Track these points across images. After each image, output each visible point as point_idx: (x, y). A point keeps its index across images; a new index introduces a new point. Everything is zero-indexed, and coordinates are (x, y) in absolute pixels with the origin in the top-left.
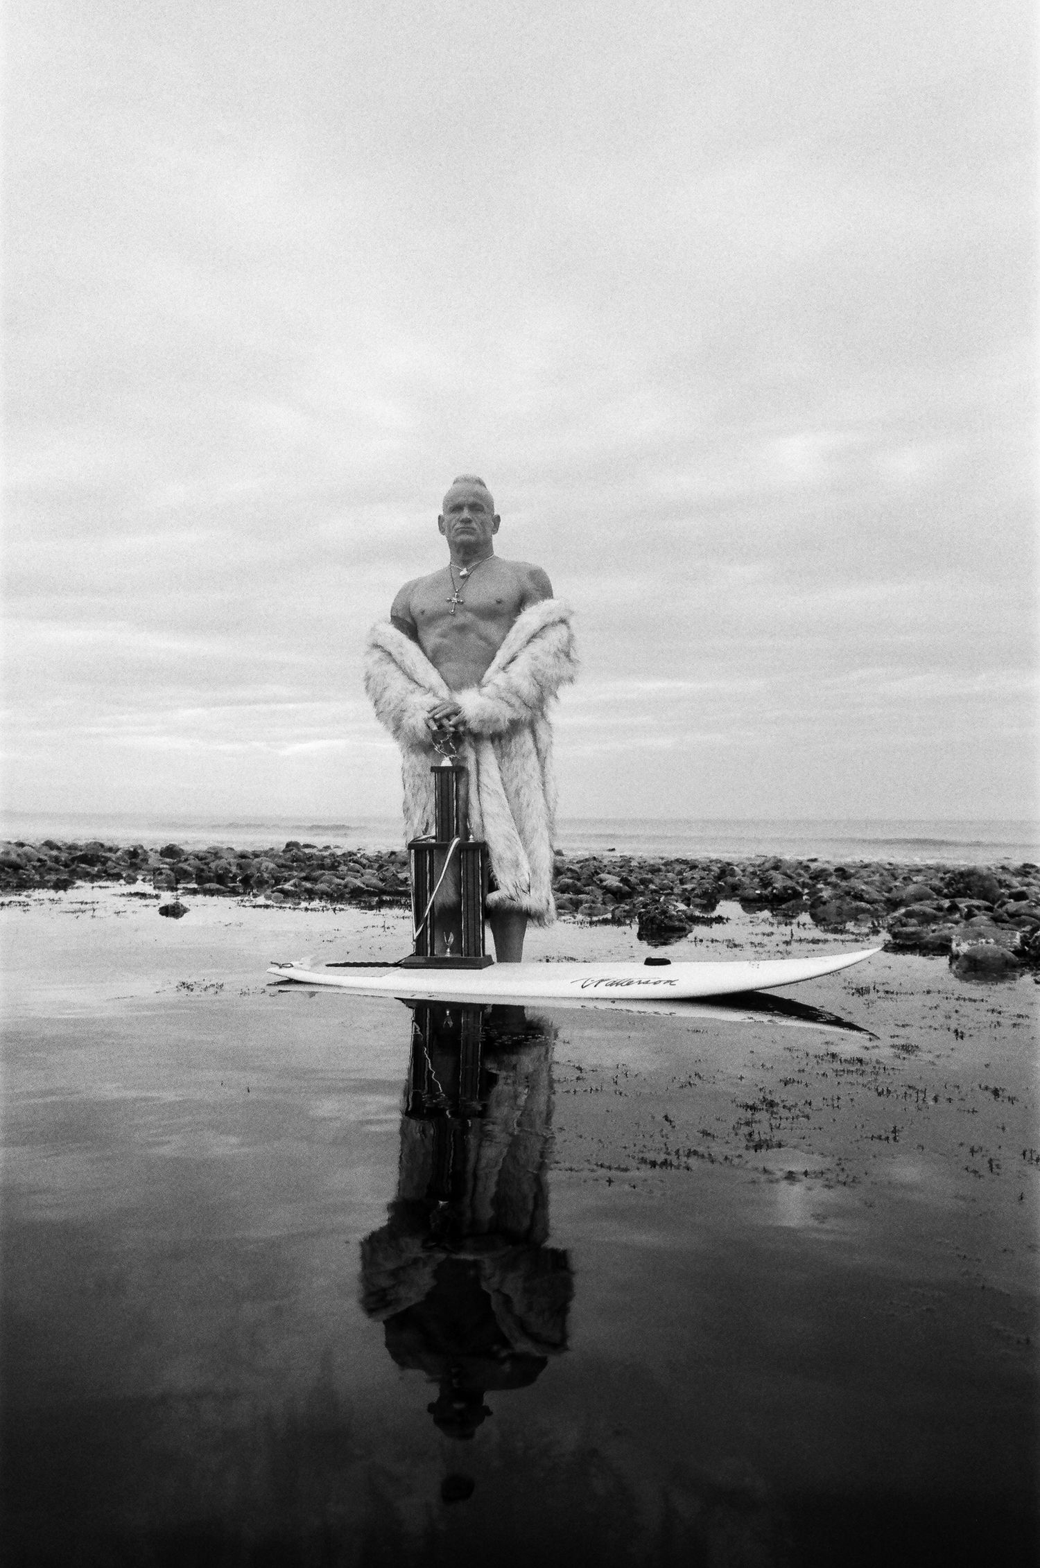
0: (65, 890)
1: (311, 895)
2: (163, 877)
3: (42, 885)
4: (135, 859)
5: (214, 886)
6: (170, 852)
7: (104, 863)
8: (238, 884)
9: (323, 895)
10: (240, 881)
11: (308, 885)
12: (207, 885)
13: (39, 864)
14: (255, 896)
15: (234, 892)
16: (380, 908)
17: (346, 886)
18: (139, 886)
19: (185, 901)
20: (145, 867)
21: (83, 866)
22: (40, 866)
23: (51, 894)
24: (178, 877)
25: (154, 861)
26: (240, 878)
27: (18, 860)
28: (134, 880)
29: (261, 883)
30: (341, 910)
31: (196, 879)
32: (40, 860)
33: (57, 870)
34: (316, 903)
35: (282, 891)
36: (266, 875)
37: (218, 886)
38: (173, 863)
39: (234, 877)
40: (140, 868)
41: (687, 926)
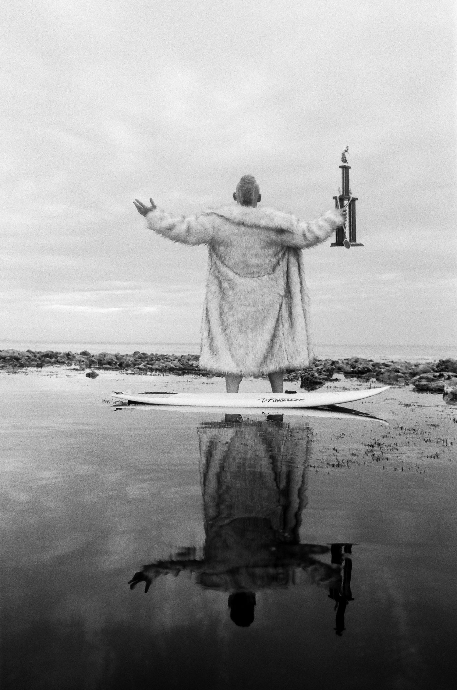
0: (42, 368)
1: (151, 370)
2: (84, 363)
3: (31, 366)
4: (68, 358)
5: (108, 366)
6: (84, 353)
7: (56, 358)
8: (117, 366)
9: (157, 370)
10: (118, 365)
11: (150, 366)
12: (104, 366)
13: (27, 358)
14: (127, 370)
15: (117, 369)
16: (184, 374)
17: (166, 367)
18: (73, 367)
19: (97, 371)
20: (74, 359)
21: (48, 358)
22: (28, 359)
23: (35, 369)
24: (91, 363)
25: (78, 358)
26: (118, 363)
27: (19, 356)
28: (71, 364)
29: (128, 366)
30: (166, 375)
31: (98, 364)
32: (27, 356)
33: (36, 361)
34: (153, 373)
35: (138, 368)
36: (130, 362)
37: (109, 366)
38: (87, 358)
39: (116, 363)
40: (72, 360)
41: (323, 382)
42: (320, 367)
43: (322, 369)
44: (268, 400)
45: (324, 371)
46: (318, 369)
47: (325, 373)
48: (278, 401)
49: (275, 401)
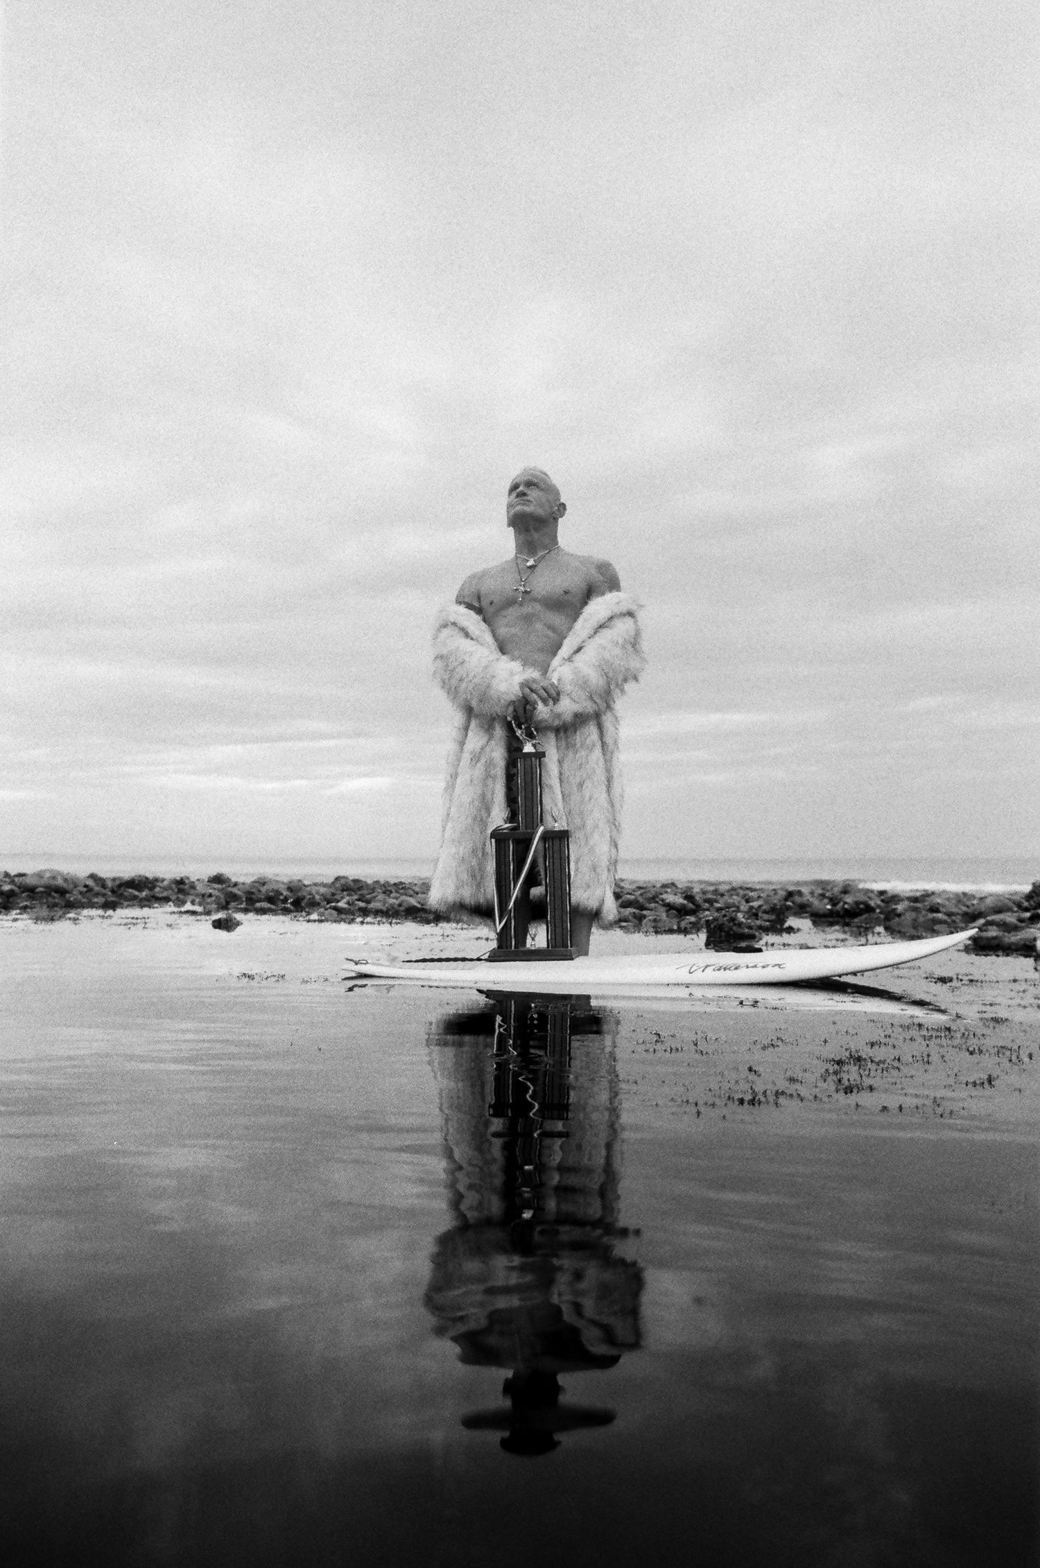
0: (114, 910)
1: (365, 912)
2: (213, 898)
3: (92, 905)
4: (180, 890)
5: (265, 905)
6: (218, 879)
7: (151, 889)
8: (289, 906)
9: (377, 913)
10: (291, 903)
11: (362, 904)
12: (258, 905)
13: (85, 889)
14: (309, 914)
15: (286, 911)
16: (437, 921)
17: (400, 905)
18: (188, 907)
19: (239, 916)
20: (192, 892)
21: (130, 890)
22: (86, 892)
23: (100, 912)
24: (228, 900)
25: (200, 888)
26: (292, 900)
27: (65, 885)
28: (184, 903)
29: (313, 904)
30: (397, 923)
31: (246, 901)
32: (86, 886)
33: (104, 895)
34: (369, 919)
35: (335, 909)
36: (317, 897)
37: (269, 905)
38: (223, 889)
39: (285, 900)
40: (188, 894)
41: (757, 934)
42: (755, 904)
43: (760, 906)
44: (703, 968)
45: (765, 912)
46: (752, 908)
47: (766, 917)
48: (725, 969)
49: (719, 970)
